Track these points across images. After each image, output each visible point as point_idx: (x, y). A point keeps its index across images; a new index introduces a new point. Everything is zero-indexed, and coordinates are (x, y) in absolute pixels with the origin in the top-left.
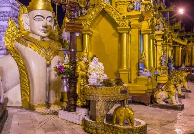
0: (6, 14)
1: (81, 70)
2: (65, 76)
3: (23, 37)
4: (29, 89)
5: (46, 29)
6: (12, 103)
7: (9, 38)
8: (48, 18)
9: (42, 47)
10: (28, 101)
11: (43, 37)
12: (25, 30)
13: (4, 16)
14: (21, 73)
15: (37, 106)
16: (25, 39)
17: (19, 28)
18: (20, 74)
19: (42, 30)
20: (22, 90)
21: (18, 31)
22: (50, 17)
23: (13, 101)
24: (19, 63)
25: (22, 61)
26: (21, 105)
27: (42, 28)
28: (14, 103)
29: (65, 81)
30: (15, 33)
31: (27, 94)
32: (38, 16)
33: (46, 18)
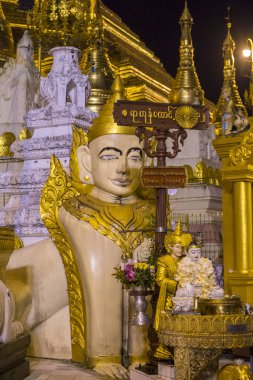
0: (61, 143)
1: (167, 276)
2: (139, 289)
3: (77, 198)
4: (85, 317)
5: (124, 177)
6: (52, 350)
7: (50, 200)
8: (129, 151)
9: (113, 220)
10: (83, 346)
11: (120, 197)
12: (82, 183)
13: (58, 147)
14: (70, 281)
15: (98, 361)
16: (81, 202)
17: (71, 178)
18: (69, 284)
19: (116, 180)
20: (71, 318)
21: (69, 184)
22: (136, 149)
23: (54, 345)
24: (65, 257)
25: (70, 253)
26: (70, 357)
27: (115, 175)
28: (56, 350)
29: (140, 302)
30: (62, 189)
31: (81, 329)
32: (108, 149)
33: (125, 152)
